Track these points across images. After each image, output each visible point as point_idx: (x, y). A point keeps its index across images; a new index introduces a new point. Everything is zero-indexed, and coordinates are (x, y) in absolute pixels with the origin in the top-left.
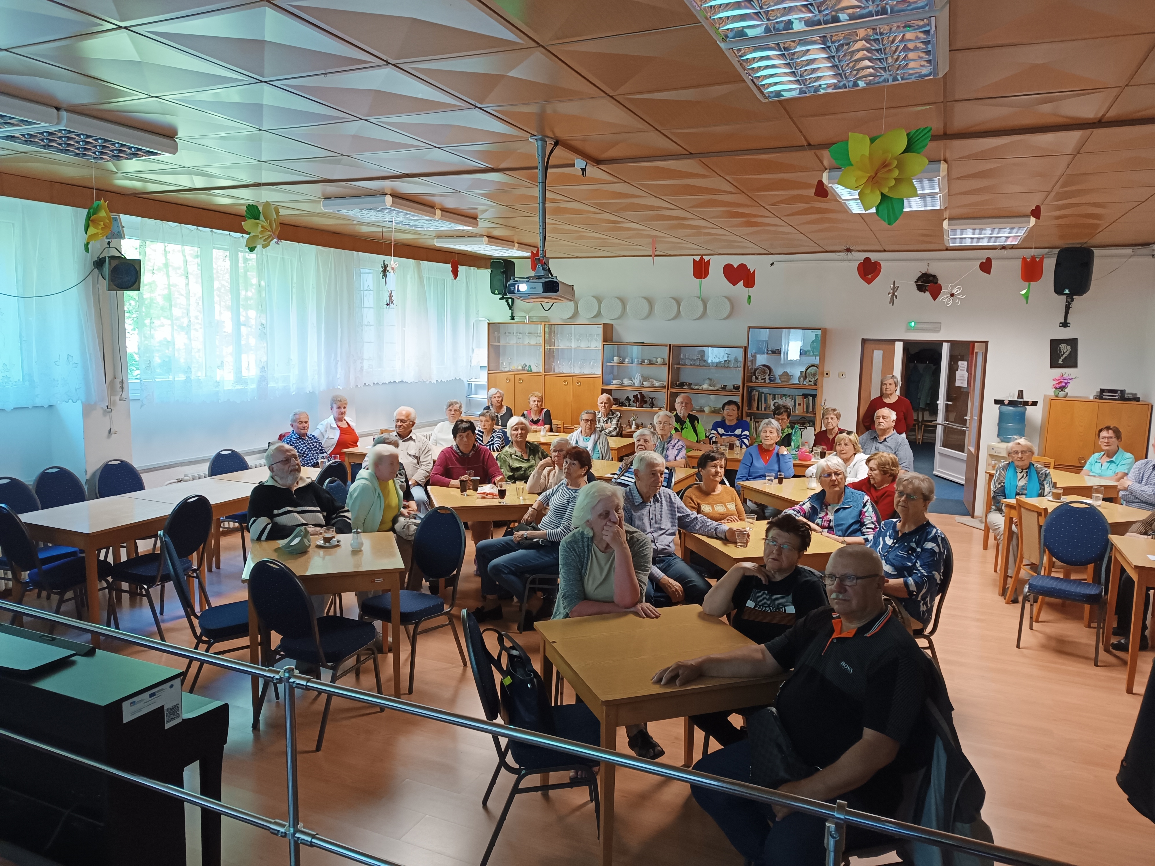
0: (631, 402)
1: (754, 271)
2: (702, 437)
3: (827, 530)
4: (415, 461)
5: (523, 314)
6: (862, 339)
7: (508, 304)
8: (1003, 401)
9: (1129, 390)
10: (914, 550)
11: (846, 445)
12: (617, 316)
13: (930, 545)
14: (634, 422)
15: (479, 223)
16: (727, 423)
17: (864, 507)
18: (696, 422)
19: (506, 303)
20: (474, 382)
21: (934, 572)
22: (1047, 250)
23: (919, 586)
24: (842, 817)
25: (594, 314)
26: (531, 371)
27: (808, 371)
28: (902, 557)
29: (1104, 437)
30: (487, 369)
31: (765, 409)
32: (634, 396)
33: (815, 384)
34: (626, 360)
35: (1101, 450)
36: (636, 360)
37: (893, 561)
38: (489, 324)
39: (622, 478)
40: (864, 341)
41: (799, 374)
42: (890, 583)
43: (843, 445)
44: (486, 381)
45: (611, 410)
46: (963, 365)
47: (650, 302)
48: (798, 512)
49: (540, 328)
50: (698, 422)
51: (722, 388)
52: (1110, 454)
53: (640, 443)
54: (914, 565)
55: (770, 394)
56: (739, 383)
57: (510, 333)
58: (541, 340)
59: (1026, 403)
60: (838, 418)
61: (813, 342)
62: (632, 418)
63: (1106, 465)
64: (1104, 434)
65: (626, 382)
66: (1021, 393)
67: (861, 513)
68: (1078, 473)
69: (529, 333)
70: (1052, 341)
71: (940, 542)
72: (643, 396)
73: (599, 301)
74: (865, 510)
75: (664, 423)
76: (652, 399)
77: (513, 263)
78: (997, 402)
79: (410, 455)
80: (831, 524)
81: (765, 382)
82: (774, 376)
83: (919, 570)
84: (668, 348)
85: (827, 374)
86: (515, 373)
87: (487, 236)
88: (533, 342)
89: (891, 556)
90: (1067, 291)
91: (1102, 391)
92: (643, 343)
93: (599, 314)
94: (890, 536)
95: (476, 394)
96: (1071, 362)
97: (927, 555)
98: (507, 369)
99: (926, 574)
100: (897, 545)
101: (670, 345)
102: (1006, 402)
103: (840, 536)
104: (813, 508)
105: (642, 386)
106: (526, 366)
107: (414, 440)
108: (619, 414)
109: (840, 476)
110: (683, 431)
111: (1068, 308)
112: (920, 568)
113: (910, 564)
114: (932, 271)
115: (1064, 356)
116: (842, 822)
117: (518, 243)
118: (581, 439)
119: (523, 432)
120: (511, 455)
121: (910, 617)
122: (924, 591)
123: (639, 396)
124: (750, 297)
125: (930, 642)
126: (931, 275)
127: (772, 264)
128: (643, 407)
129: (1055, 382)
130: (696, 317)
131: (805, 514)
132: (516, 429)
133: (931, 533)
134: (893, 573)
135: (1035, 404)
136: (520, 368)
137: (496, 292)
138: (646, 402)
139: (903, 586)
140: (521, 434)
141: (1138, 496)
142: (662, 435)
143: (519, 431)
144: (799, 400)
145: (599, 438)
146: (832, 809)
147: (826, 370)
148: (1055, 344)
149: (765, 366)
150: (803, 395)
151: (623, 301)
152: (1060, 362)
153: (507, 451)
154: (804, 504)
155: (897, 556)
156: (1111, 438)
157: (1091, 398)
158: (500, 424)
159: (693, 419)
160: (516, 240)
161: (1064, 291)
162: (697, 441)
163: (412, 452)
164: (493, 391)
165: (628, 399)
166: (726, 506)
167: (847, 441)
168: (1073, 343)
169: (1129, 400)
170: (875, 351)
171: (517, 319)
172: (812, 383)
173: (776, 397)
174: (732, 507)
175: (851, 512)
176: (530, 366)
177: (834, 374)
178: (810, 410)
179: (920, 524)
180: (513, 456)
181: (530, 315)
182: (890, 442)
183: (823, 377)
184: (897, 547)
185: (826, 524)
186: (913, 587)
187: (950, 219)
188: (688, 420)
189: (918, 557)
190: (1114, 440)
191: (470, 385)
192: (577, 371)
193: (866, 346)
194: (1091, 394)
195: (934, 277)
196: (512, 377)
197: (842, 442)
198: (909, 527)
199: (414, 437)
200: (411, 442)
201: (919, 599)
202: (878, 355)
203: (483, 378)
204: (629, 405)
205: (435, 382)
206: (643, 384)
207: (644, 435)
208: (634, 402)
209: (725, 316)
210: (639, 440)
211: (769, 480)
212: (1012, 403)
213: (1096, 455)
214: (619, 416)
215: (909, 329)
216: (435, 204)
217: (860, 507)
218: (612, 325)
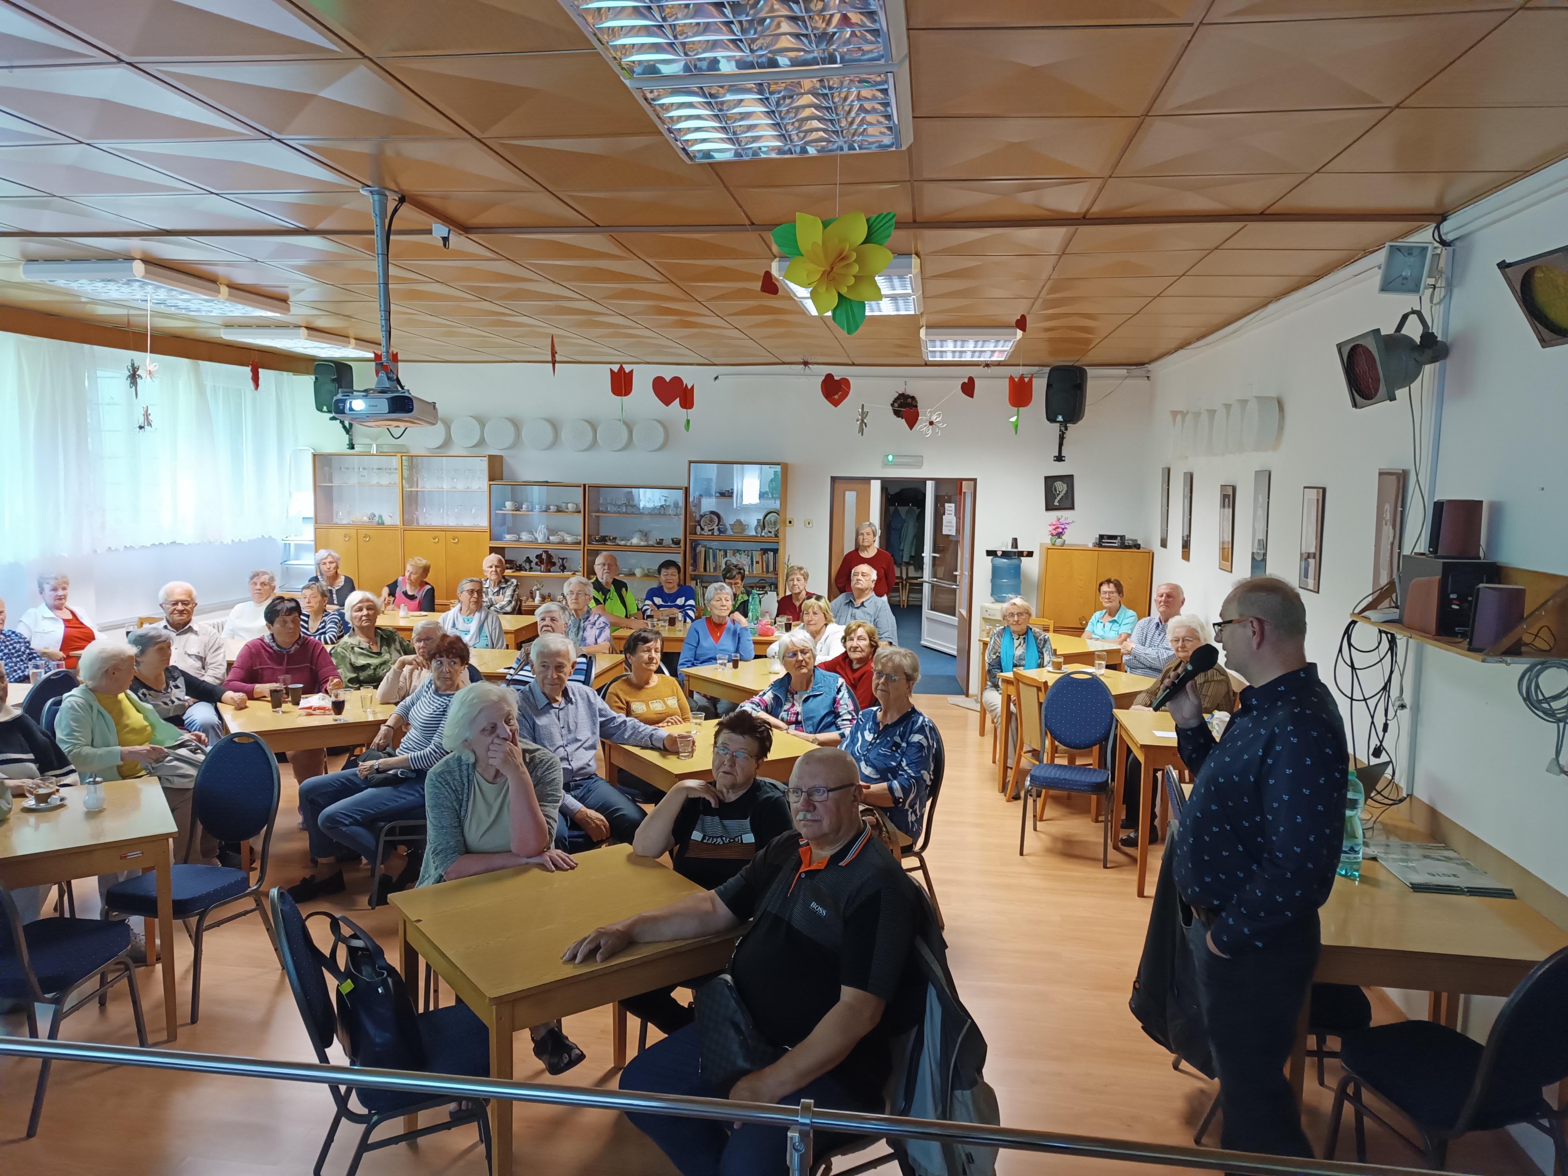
0: (533, 565)
1: (693, 387)
2: (633, 610)
3: (794, 726)
4: (199, 664)
5: (368, 441)
6: (832, 477)
7: (344, 427)
8: (995, 552)
9: (1129, 536)
10: (898, 746)
11: (815, 613)
12: (507, 445)
13: (916, 738)
14: (538, 592)
15: (292, 308)
16: (666, 591)
17: (838, 693)
18: (624, 589)
19: (341, 425)
20: (293, 540)
21: (922, 772)
22: (1037, 368)
23: (906, 791)
24: (808, 1121)
25: (475, 441)
26: (383, 524)
27: (767, 518)
28: (885, 755)
29: (1105, 592)
30: (313, 521)
31: (715, 569)
32: (539, 557)
33: (776, 536)
34: (524, 506)
35: (1102, 608)
36: (537, 507)
37: (874, 761)
38: (314, 455)
39: (521, 673)
40: (834, 479)
41: (756, 523)
42: (871, 789)
43: (811, 613)
44: (313, 538)
45: (504, 577)
46: (950, 507)
47: (555, 425)
48: (758, 705)
49: (395, 462)
50: (627, 590)
51: (658, 543)
52: (1112, 613)
53: (545, 623)
54: (900, 764)
55: (720, 550)
56: (680, 535)
57: (348, 468)
58: (396, 478)
59: (1021, 554)
60: (806, 579)
61: (772, 481)
62: (535, 588)
63: (1108, 625)
64: (1105, 588)
65: (525, 536)
66: (1015, 542)
67: (835, 701)
68: (1080, 636)
69: (379, 469)
70: (1047, 478)
71: (928, 732)
72: (549, 556)
73: (482, 422)
74: (839, 696)
75: (577, 594)
76: (563, 559)
77: (350, 367)
78: (990, 553)
79: (189, 655)
80: (800, 718)
81: (713, 534)
82: (724, 525)
83: (905, 771)
84: (581, 489)
85: (790, 522)
86: (358, 527)
87: (306, 328)
88: (385, 481)
89: (872, 756)
90: (1060, 418)
91: (1102, 537)
92: (547, 482)
93: (481, 442)
94: (869, 730)
95: (297, 559)
96: (1068, 503)
97: (914, 750)
98: (345, 522)
99: (913, 775)
100: (878, 741)
101: (585, 485)
102: (999, 553)
103: (811, 733)
104: (776, 698)
105: (548, 542)
106: (375, 516)
107: (196, 633)
108: (515, 581)
109: (808, 655)
110: (607, 603)
111: (1062, 438)
112: (906, 768)
113: (894, 764)
114: (910, 392)
115: (1060, 497)
116: (808, 1128)
117: (356, 339)
118: (460, 619)
119: (371, 612)
120: (353, 648)
121: (897, 831)
122: (912, 796)
123: (544, 556)
124: (688, 421)
125: (922, 860)
126: (909, 397)
127: (716, 378)
128: (549, 571)
129: (1051, 528)
130: (619, 448)
131: (766, 707)
132: (360, 609)
133: (917, 722)
134: (875, 777)
135: (1030, 554)
136: (366, 519)
137: (325, 409)
138: (554, 564)
139: (887, 792)
140: (366, 616)
141: (1142, 660)
142: (576, 610)
143: (365, 612)
144: (757, 556)
145: (486, 618)
146: (795, 1113)
147: (789, 517)
148: (1050, 481)
149: (712, 513)
150: (761, 549)
151: (516, 424)
152: (1056, 503)
153: (346, 643)
154: (764, 694)
155: (879, 754)
156: (1112, 592)
157: (1090, 546)
158: (335, 602)
159: (620, 586)
160: (352, 334)
161: (1056, 417)
162: (626, 616)
163: (194, 651)
164: (323, 553)
165: (528, 560)
166: (665, 702)
167: (816, 609)
168: (1068, 479)
169: (1129, 547)
170: (847, 493)
171: (358, 448)
172: (772, 535)
173: (728, 554)
174: (672, 702)
175: (822, 700)
176: (380, 516)
177: (798, 523)
178: (771, 569)
179: (905, 712)
180: (356, 649)
181: (379, 442)
182: (870, 608)
183: (786, 526)
184: (879, 744)
185: (793, 719)
186: (899, 793)
187: (928, 327)
188: (612, 588)
189: (903, 754)
190: (1116, 595)
191: (287, 546)
192: (452, 522)
193: (836, 485)
194: (1090, 541)
195: (913, 398)
196: (353, 532)
197: (810, 611)
198: (892, 716)
199: (195, 628)
200: (190, 636)
201: (907, 807)
202: (851, 497)
203: (308, 534)
204: (531, 569)
205: (230, 543)
206: (548, 539)
207: (550, 612)
208: (537, 564)
209: (657, 446)
210: (543, 619)
211: (722, 664)
212: (1005, 554)
213: (1098, 614)
214: (515, 583)
215: (886, 464)
216: (217, 276)
217: (834, 693)
218: (501, 457)
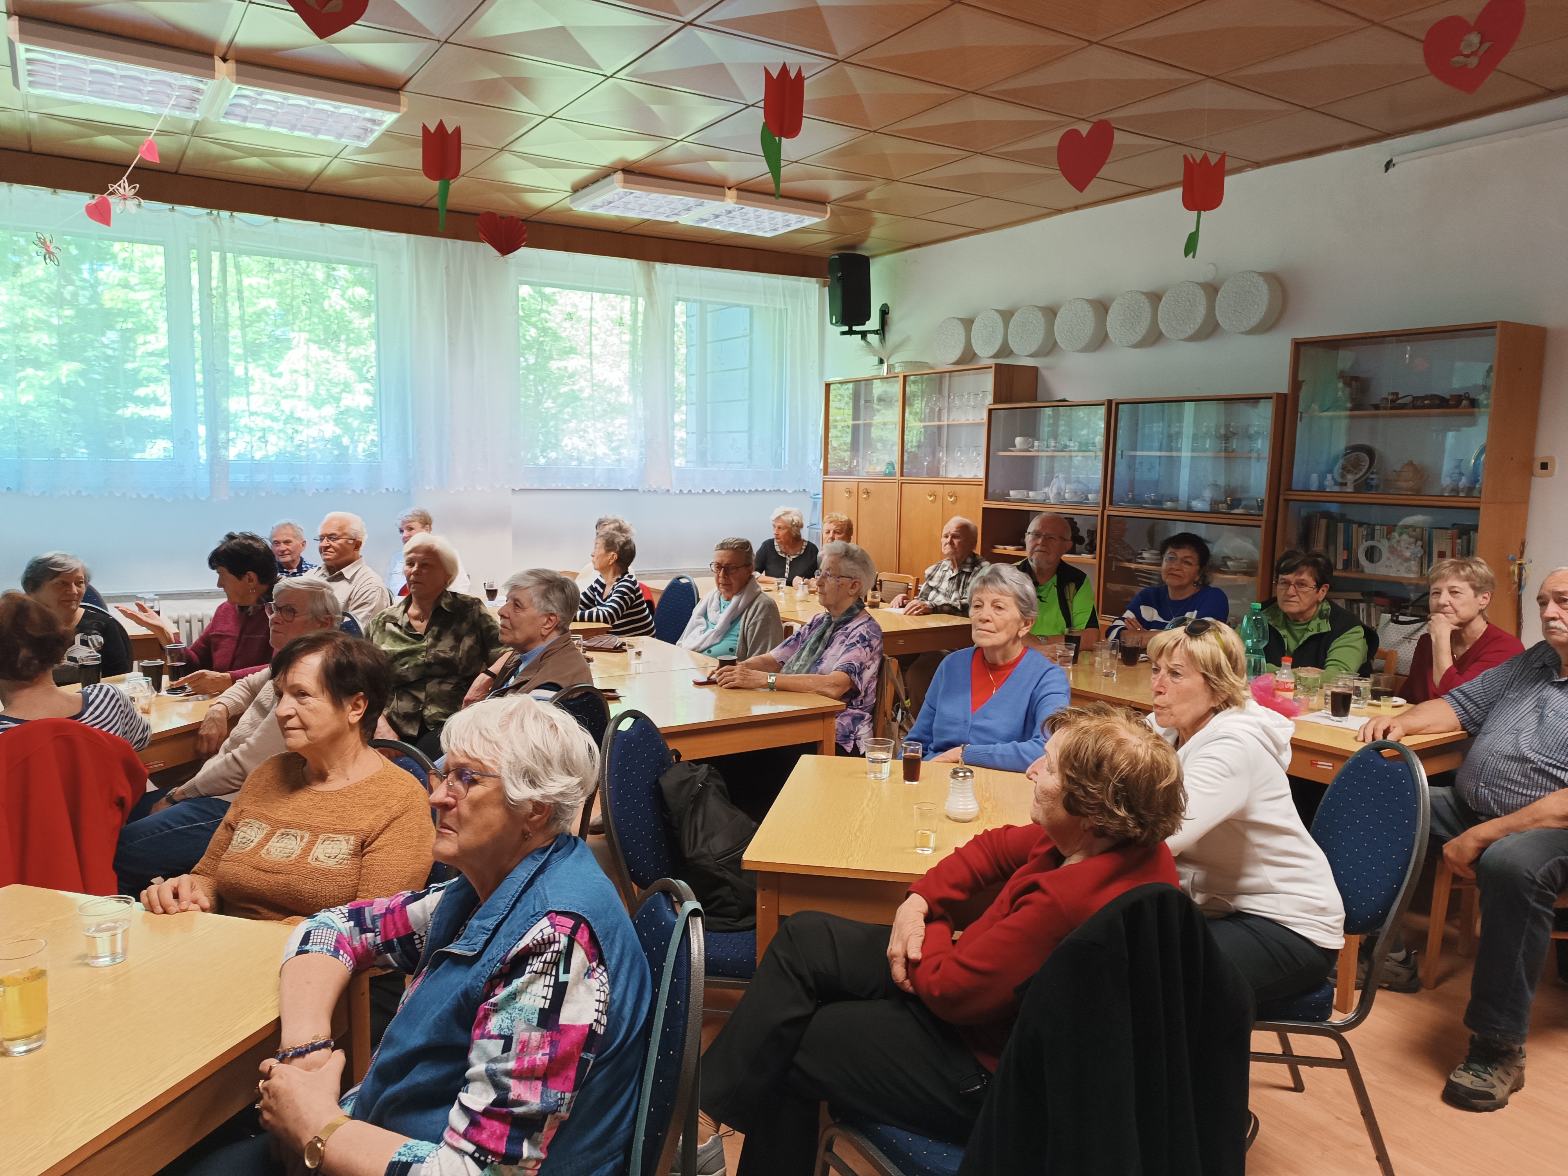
12: (1035, 348)
16: (1172, 595)
18: (1073, 581)
19: (863, 342)
25: (997, 347)
38: (827, 384)
47: (1101, 308)
77: (867, 261)
84: (1105, 409)
85: (1544, 466)
93: (1005, 348)
101: (1110, 402)
127: (1389, 165)
130: (1188, 336)
137: (840, 319)
144: (1443, 540)
149: (1360, 449)
150: (1456, 526)
151: (1052, 313)
173: (1377, 534)
183: (1532, 474)
188: (1053, 581)
196: (855, 485)
209: (1255, 319)
218: (1036, 369)
